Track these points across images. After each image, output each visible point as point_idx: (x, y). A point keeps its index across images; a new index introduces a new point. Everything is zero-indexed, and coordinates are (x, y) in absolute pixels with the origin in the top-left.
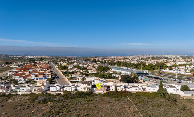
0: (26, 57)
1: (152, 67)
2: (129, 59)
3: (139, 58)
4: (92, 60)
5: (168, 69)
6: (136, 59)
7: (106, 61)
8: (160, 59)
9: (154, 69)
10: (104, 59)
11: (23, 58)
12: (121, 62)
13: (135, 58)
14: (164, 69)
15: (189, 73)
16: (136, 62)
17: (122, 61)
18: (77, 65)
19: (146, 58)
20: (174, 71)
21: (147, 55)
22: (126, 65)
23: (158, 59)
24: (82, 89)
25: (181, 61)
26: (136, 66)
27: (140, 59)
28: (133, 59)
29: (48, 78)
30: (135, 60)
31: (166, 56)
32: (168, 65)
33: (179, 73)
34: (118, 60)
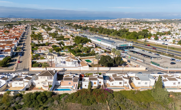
0: (8, 20)
1: (136, 36)
2: (112, 24)
3: (121, 22)
4: (74, 24)
5: (153, 38)
6: (119, 24)
7: (89, 27)
8: (141, 24)
9: (138, 38)
10: (86, 24)
11: (5, 21)
12: (103, 29)
13: (117, 23)
14: (149, 39)
15: (177, 44)
16: (118, 29)
17: (104, 27)
18: (56, 31)
19: (128, 23)
20: (160, 42)
21: (129, 19)
22: (108, 32)
23: (139, 24)
24: (40, 83)
25: (163, 26)
26: (119, 34)
27: (123, 24)
28: (115, 24)
29: (6, 55)
30: (117, 24)
31: (146, 19)
32: (152, 32)
33: (166, 44)
34: (101, 25)
